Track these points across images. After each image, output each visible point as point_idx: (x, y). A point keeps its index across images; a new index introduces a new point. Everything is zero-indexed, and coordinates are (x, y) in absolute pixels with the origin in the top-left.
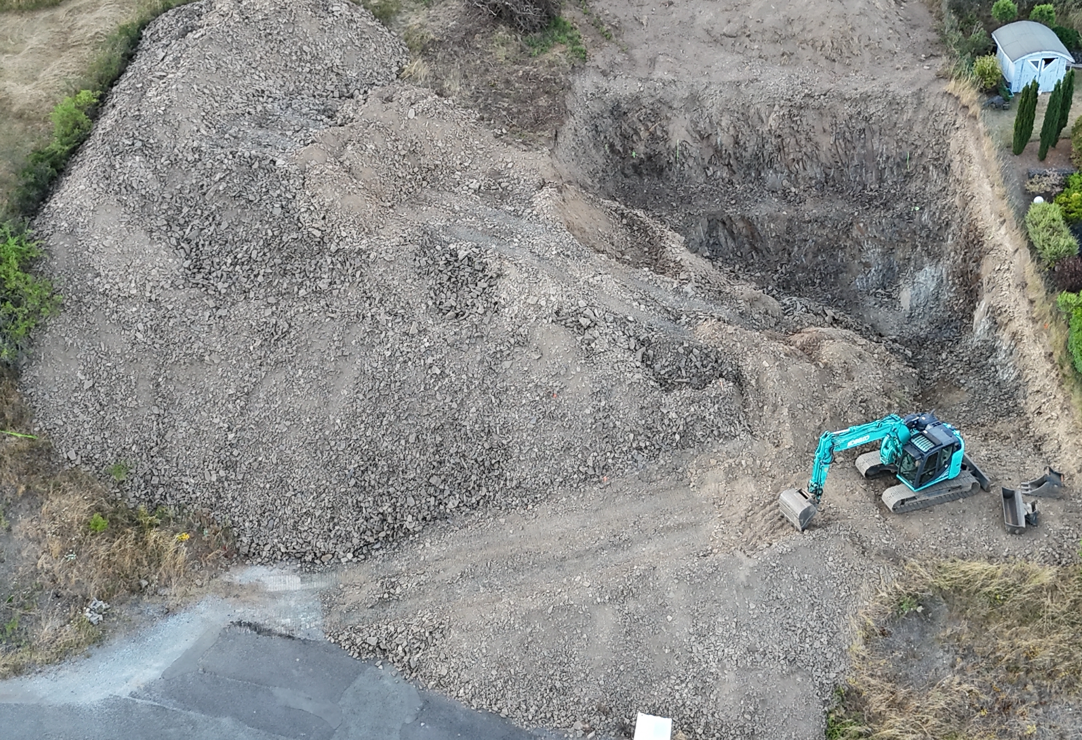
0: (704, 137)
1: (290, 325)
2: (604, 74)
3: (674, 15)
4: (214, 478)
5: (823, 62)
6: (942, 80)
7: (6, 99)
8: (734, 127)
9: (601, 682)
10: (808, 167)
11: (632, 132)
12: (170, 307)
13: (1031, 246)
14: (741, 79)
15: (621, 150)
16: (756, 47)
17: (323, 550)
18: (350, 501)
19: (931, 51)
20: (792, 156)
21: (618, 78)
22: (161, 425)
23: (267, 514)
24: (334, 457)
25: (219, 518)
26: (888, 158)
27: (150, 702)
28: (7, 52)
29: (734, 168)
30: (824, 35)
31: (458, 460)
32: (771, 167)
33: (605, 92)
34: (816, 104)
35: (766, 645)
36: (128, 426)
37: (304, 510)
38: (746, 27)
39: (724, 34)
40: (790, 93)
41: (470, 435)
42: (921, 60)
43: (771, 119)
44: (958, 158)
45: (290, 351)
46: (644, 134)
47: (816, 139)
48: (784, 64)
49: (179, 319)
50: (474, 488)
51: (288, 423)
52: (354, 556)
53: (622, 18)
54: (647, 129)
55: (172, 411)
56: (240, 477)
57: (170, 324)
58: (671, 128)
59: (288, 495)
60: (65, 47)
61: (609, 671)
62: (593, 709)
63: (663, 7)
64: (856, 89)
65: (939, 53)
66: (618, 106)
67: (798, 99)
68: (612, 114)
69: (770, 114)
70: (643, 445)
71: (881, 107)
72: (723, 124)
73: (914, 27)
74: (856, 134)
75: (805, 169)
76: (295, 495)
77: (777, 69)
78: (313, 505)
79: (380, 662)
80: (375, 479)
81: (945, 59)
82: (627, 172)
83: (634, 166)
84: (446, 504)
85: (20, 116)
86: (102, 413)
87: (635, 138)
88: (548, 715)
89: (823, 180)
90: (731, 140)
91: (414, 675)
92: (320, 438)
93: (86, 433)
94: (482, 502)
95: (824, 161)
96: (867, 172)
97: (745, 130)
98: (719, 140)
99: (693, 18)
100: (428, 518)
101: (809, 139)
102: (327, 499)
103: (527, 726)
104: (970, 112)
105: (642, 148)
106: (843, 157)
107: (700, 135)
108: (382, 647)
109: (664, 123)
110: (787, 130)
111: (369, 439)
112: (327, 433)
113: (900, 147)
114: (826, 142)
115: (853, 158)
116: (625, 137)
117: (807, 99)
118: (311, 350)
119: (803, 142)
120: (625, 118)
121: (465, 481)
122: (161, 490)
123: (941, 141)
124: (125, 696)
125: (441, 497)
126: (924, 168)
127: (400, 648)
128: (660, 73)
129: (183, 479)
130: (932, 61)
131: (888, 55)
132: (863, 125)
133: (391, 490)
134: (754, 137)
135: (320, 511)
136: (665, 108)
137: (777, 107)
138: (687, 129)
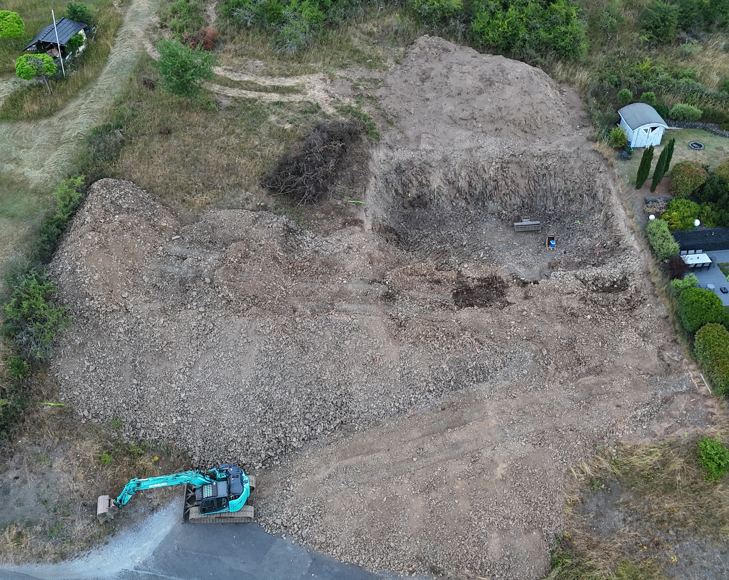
0: (451, 183)
1: (214, 324)
2: (391, 148)
3: (430, 107)
4: (174, 422)
5: (520, 134)
6: (590, 142)
7: (26, 180)
8: (469, 176)
9: (418, 542)
10: (513, 198)
11: (408, 182)
12: (139, 317)
13: (651, 248)
14: (472, 147)
15: (402, 193)
16: (480, 125)
17: (244, 462)
18: (258, 432)
19: (582, 123)
20: (503, 192)
21: (399, 150)
22: (139, 390)
23: (208, 442)
24: (246, 405)
25: (179, 446)
26: (559, 191)
27: (147, 572)
28: (23, 148)
29: (469, 200)
30: (520, 116)
31: (321, 403)
32: (491, 199)
33: (392, 159)
34: (517, 160)
35: (514, 514)
36: (119, 392)
37: (231, 439)
38: (473, 113)
39: (461, 119)
40: (502, 154)
41: (328, 387)
42: (577, 130)
43: (491, 170)
44: (601, 190)
45: (215, 341)
47: (517, 181)
48: (497, 136)
49: (145, 324)
50: (332, 420)
51: (217, 386)
52: (263, 465)
53: (399, 110)
54: (417, 180)
55: (146, 382)
56: (190, 420)
57: (140, 327)
58: (431, 178)
59: (220, 430)
60: (59, 143)
61: (422, 535)
62: (413, 558)
63: (423, 102)
64: (540, 150)
65: (587, 124)
66: (400, 167)
67: (506, 157)
68: (396, 171)
69: (490, 167)
70: (431, 389)
71: (555, 160)
72: (462, 175)
73: (571, 108)
74: (541, 177)
75: (511, 199)
76: (225, 430)
77: (493, 139)
78: (236, 436)
79: (284, 535)
80: (272, 417)
81: (591, 128)
82: (406, 205)
83: (410, 202)
84: (316, 430)
85: (35, 191)
86: (102, 385)
87: (410, 185)
88: (387, 564)
89: (521, 205)
90: (467, 184)
91: (305, 542)
92: (237, 394)
93: (93, 399)
94: (337, 427)
95: (522, 194)
96: (547, 199)
98: (460, 184)
99: (441, 108)
100: (306, 439)
101: (513, 182)
102: (245, 431)
103: (375, 571)
104: (609, 162)
105: (414, 191)
106: (533, 191)
107: (449, 182)
108: (285, 525)
109: (427, 175)
110: (500, 177)
111: (267, 393)
112: (241, 390)
113: (566, 184)
114: (522, 183)
115: (539, 192)
116: (404, 185)
117: (512, 157)
118: (228, 340)
119: (510, 184)
120: (404, 174)
121: (326, 416)
122: (143, 431)
123: (591, 179)
124: (131, 569)
125: (313, 426)
126: (581, 196)
127: (296, 526)
128: (424, 146)
129: (156, 423)
130: (584, 130)
131: (558, 127)
132: (545, 171)
133: (283, 423)
134: (481, 181)
135: (241, 439)
136: (427, 167)
137: (494, 163)
138: (440, 179)
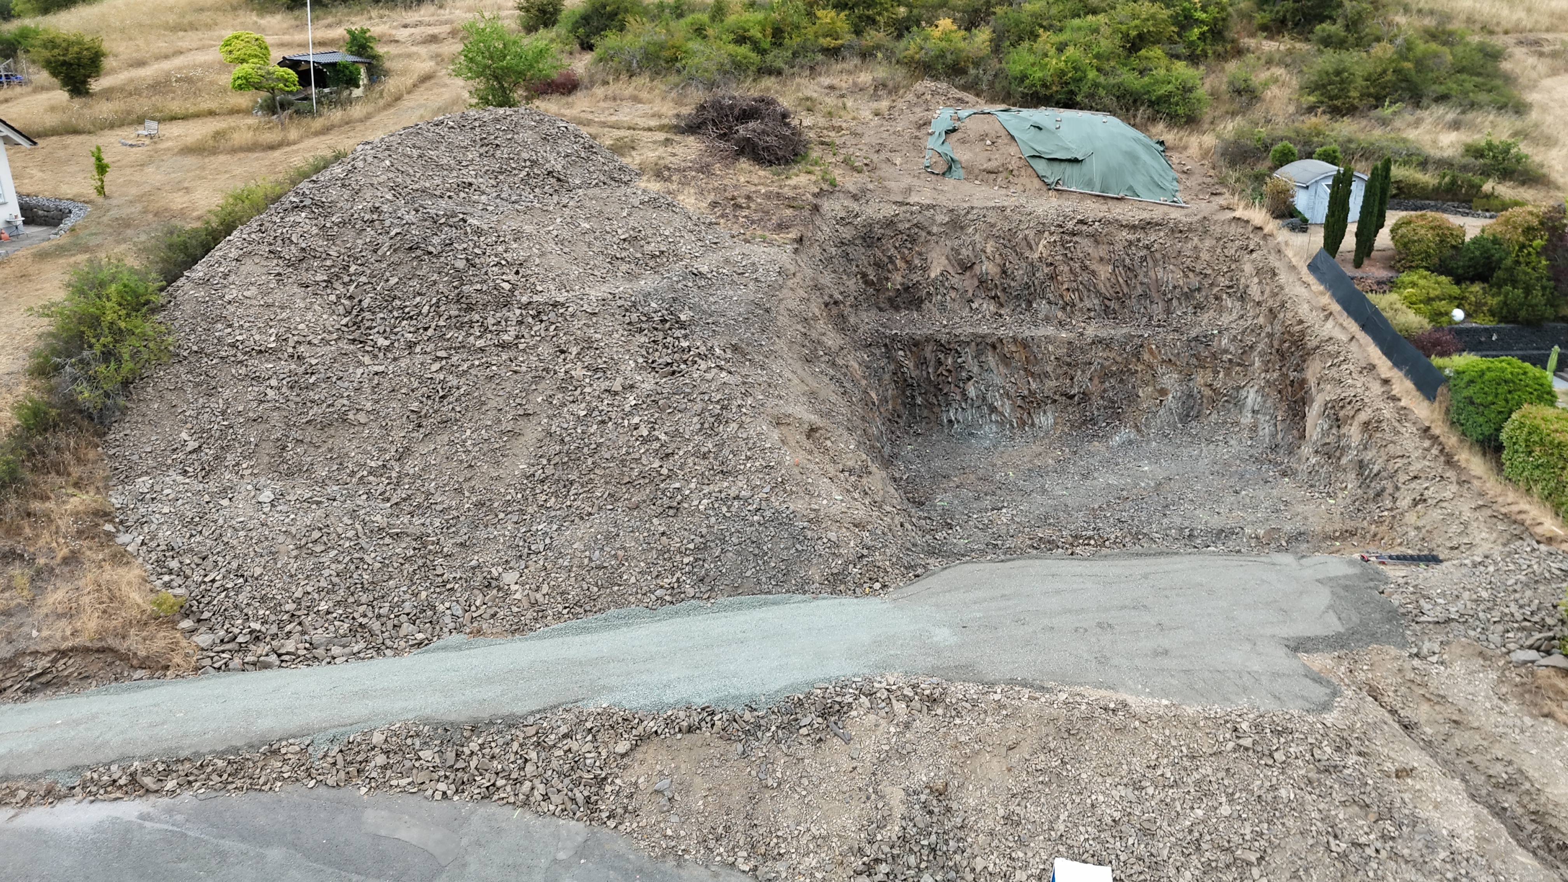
0: (967, 267)
2: (855, 198)
6: (1227, 211)
8: (1000, 255)
10: (1085, 298)
11: (887, 260)
14: (1006, 204)
15: (875, 280)
16: (1020, 181)
19: (1209, 190)
20: (1065, 286)
21: (871, 202)
26: (1175, 287)
29: (1002, 300)
32: (1043, 298)
33: (857, 216)
34: (1091, 229)
40: (1061, 220)
42: (1199, 199)
43: (1041, 246)
44: (1256, 280)
45: (458, 409)
46: (900, 263)
47: (1092, 267)
49: (323, 375)
53: (874, 159)
54: (903, 258)
57: (311, 381)
58: (930, 256)
64: (1134, 217)
65: (1219, 191)
66: (871, 231)
67: (1070, 226)
68: (865, 241)
69: (1039, 240)
71: (1163, 234)
72: (989, 250)
74: (1137, 262)
77: (1044, 200)
81: (1226, 195)
82: (883, 305)
83: (890, 300)
87: (890, 266)
89: (1103, 313)
90: (998, 270)
95: (1103, 290)
96: (1151, 302)
97: (1014, 258)
98: (984, 268)
101: (1085, 268)
104: (1265, 232)
105: (899, 279)
106: (1124, 287)
107: (963, 265)
109: (922, 249)
110: (1060, 258)
113: (1187, 277)
114: (1104, 272)
115: (1135, 288)
116: (879, 266)
117: (1080, 225)
118: (484, 408)
119: (1078, 271)
120: (879, 244)
123: (1233, 267)
126: (1216, 299)
128: (916, 198)
130: (1212, 198)
132: (1144, 253)
134: (1024, 265)
136: (923, 234)
137: (1047, 234)
138: (947, 258)
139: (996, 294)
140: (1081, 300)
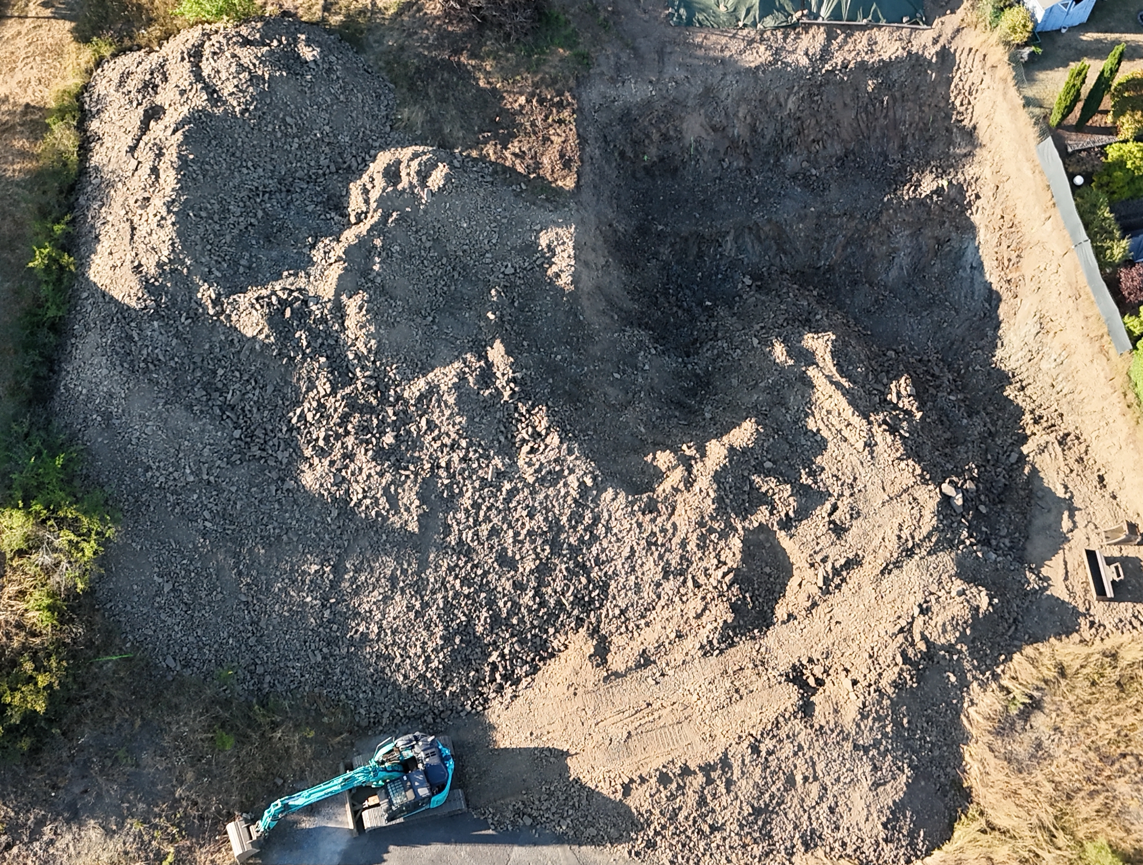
0: (719, 130)
2: (612, 81)
4: (319, 658)
8: (752, 115)
10: (828, 146)
11: (644, 137)
15: (632, 155)
20: (811, 138)
21: (627, 84)
22: (252, 613)
26: (911, 125)
29: (751, 156)
32: (791, 152)
33: (614, 101)
36: (219, 621)
40: (810, 71)
43: (790, 102)
44: (986, 121)
46: (655, 136)
47: (837, 116)
49: (245, 500)
54: (659, 130)
58: (685, 126)
66: (628, 114)
67: (818, 76)
68: (622, 121)
69: (789, 97)
72: (741, 115)
74: (878, 105)
82: (639, 175)
83: (646, 169)
86: (189, 612)
87: (646, 142)
89: (843, 156)
90: (748, 130)
93: (178, 636)
95: (845, 136)
96: (888, 142)
97: (764, 117)
98: (735, 131)
101: (830, 117)
105: (655, 151)
106: (864, 130)
107: (716, 129)
109: (677, 123)
110: (807, 111)
113: (922, 111)
114: (847, 117)
115: (874, 130)
116: (635, 142)
117: (827, 75)
119: (824, 121)
120: (636, 124)
122: (268, 678)
129: (288, 663)
134: (773, 123)
136: (678, 108)
137: (796, 90)
138: (701, 125)
139: (746, 152)
140: (824, 147)
